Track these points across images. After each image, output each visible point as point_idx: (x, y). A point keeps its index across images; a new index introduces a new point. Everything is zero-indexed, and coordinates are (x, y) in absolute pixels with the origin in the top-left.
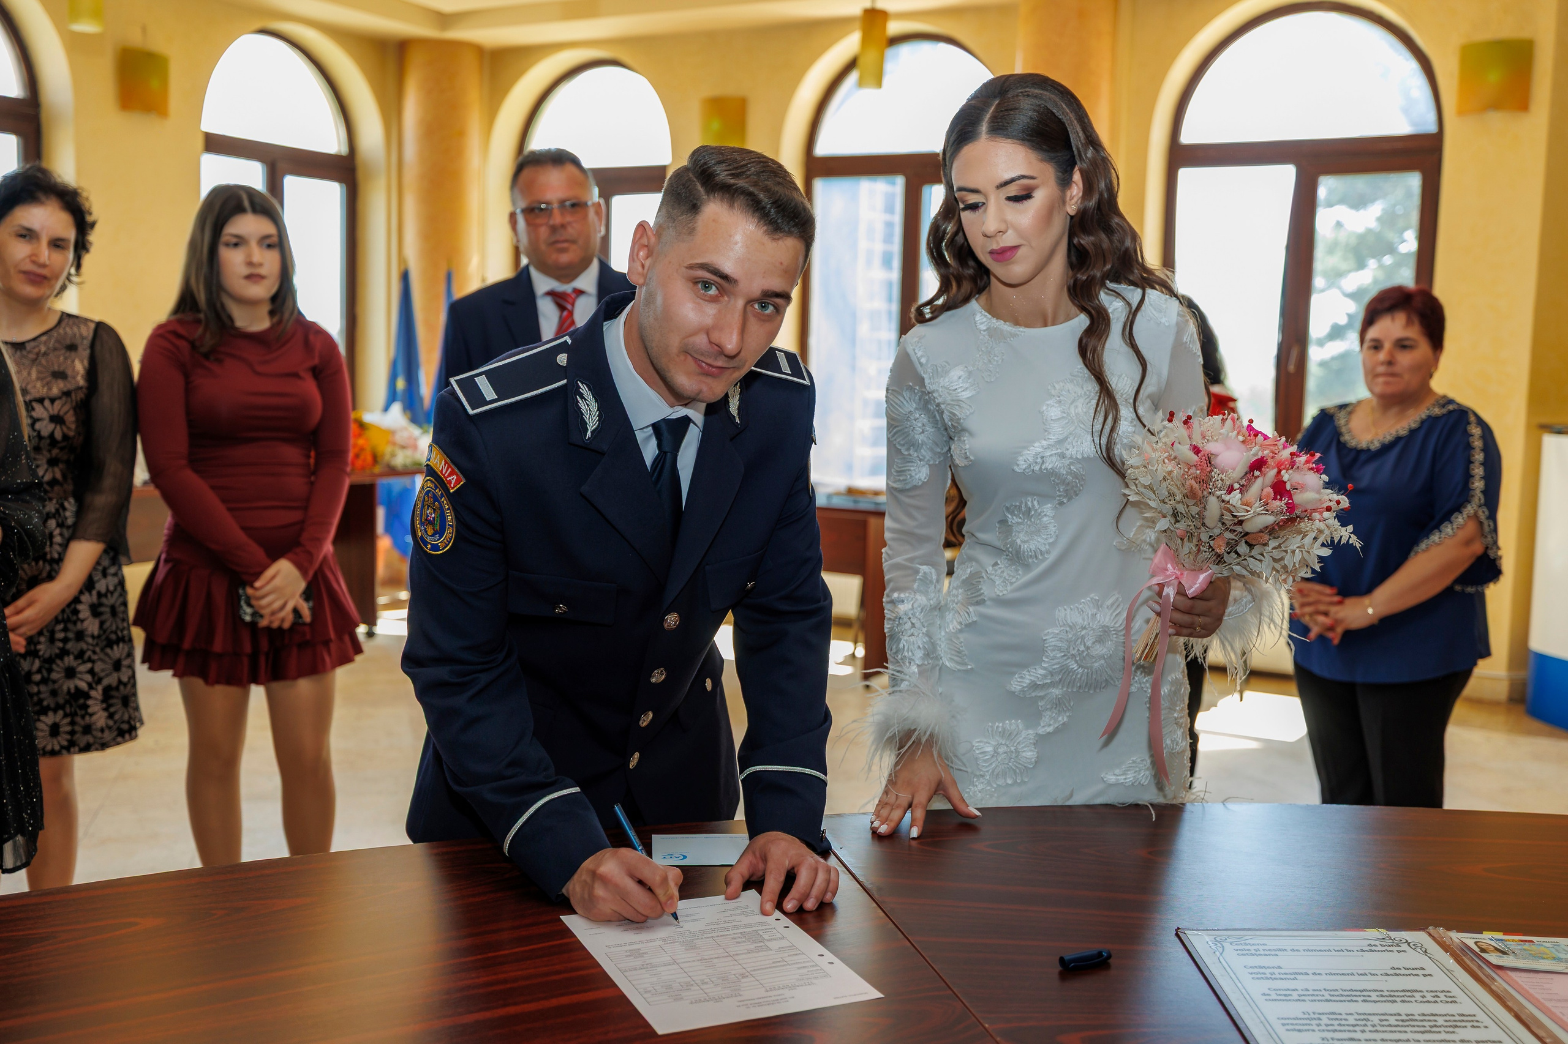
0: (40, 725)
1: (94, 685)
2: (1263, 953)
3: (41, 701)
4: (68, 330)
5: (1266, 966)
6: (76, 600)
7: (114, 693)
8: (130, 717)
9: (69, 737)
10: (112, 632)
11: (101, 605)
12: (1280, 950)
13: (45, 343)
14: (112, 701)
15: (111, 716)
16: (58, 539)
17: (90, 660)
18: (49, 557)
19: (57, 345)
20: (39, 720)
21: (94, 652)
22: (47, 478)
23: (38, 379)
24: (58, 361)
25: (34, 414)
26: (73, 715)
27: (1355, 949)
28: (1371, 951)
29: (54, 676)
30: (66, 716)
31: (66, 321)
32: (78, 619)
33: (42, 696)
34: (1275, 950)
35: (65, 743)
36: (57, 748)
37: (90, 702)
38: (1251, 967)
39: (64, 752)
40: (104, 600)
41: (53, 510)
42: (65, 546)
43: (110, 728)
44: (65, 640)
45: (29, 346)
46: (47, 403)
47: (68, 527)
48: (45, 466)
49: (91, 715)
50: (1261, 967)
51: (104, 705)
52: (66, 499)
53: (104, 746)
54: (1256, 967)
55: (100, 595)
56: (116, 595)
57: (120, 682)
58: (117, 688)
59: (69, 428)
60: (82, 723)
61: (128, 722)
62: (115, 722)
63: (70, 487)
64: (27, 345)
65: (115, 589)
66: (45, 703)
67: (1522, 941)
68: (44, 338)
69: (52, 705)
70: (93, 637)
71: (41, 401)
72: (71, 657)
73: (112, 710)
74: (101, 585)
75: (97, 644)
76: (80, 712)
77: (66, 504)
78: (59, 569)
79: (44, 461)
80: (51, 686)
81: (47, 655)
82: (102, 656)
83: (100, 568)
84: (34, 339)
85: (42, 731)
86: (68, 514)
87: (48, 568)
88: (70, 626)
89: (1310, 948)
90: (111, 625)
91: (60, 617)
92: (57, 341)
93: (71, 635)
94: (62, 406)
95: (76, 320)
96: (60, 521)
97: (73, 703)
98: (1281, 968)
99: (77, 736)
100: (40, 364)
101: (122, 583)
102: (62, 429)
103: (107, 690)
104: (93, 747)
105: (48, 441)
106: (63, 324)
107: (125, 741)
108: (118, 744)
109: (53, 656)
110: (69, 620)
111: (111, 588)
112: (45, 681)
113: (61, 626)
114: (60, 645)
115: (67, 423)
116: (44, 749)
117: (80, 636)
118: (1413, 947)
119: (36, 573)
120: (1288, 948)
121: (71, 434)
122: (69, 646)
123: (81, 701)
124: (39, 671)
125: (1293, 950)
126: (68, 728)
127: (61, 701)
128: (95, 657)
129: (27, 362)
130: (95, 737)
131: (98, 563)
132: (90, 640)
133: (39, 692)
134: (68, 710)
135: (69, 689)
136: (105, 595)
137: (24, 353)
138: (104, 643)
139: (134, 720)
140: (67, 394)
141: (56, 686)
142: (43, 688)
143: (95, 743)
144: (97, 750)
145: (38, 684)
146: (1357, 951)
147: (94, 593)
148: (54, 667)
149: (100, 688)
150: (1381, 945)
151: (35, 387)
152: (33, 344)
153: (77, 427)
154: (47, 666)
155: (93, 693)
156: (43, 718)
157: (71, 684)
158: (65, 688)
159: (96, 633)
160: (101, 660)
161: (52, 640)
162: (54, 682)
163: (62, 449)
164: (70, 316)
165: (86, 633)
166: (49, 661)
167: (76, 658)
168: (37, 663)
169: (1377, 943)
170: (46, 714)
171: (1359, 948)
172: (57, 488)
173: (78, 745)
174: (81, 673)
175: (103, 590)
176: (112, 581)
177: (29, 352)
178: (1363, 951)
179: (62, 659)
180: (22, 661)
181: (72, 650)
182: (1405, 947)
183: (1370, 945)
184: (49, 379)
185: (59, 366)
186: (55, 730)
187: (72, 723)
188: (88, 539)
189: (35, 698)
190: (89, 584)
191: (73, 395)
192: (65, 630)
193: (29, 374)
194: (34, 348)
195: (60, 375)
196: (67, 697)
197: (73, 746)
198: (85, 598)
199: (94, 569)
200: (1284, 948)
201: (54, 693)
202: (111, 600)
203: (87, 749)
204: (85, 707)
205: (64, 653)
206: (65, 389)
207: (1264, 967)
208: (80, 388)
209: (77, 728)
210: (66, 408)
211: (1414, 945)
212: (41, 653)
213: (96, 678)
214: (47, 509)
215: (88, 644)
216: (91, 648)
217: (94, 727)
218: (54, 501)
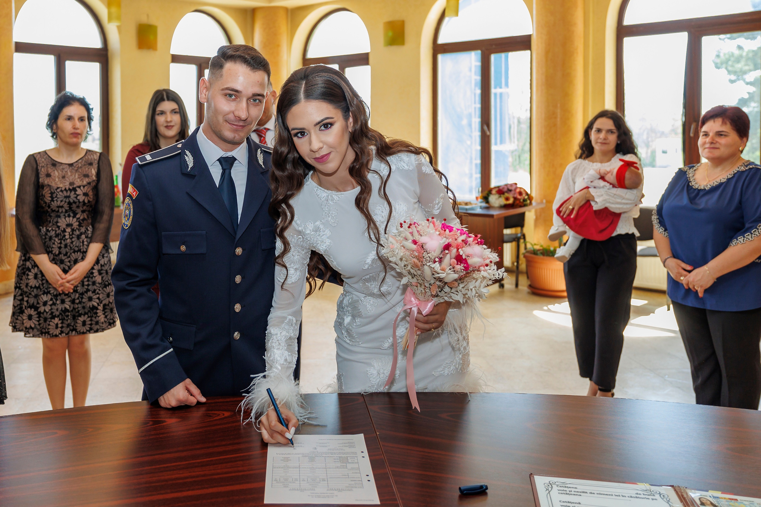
0: (79, 321)
1: (100, 304)
2: (573, 493)
3: (79, 311)
4: (89, 157)
5: (572, 501)
6: (93, 268)
7: (107, 307)
8: (113, 317)
9: (90, 326)
10: (106, 281)
11: (102, 270)
12: (583, 492)
13: (81, 163)
14: (106, 311)
15: (106, 317)
16: (86, 243)
17: (98, 294)
18: (82, 250)
19: (85, 163)
20: (78, 319)
21: (99, 290)
22: (81, 218)
23: (79, 178)
24: (86, 170)
25: (77, 193)
26: (91, 317)
27: (627, 495)
28: (637, 497)
29: (84, 300)
30: (88, 317)
31: (88, 153)
32: (93, 276)
33: (79, 309)
34: (580, 492)
35: (88, 329)
36: (85, 331)
37: (98, 311)
38: (563, 502)
39: (88, 332)
40: (103, 268)
41: (84, 231)
42: (88, 246)
43: (105, 322)
44: (88, 285)
45: (74, 165)
46: (82, 188)
47: (89, 238)
48: (81, 213)
49: (99, 317)
50: (569, 502)
51: (103, 312)
52: (88, 226)
53: (103, 330)
54: (566, 502)
55: (102, 266)
56: (108, 265)
57: (109, 302)
58: (108, 305)
59: (90, 198)
60: (95, 320)
61: (113, 319)
62: (108, 319)
63: (90, 221)
64: (74, 164)
65: (107, 263)
66: (80, 312)
67: (730, 499)
68: (80, 161)
69: (83, 313)
70: (99, 284)
71: (79, 187)
72: (91, 292)
73: (106, 314)
74: (102, 262)
75: (101, 287)
76: (94, 316)
77: (88, 228)
78: (86, 255)
79: (80, 211)
80: (83, 304)
81: (81, 292)
82: (102, 291)
83: (102, 254)
84: (77, 162)
85: (79, 324)
86: (89, 232)
87: (81, 255)
88: (90, 279)
89: (601, 493)
90: (106, 279)
91: (86, 276)
92: (85, 162)
93: (90, 283)
94: (88, 189)
95: (92, 152)
96: (86, 236)
97: (92, 312)
98: (580, 504)
99: (93, 326)
100: (79, 172)
101: (110, 260)
102: (87, 198)
103: (105, 305)
104: (99, 330)
105: (82, 203)
106: (87, 154)
107: (112, 328)
108: (109, 329)
109: (84, 292)
110: (89, 277)
111: (106, 263)
112: (80, 302)
113: (86, 279)
114: (86, 287)
115: (89, 196)
116: (80, 331)
117: (94, 283)
118: (662, 497)
119: (77, 257)
120: (588, 492)
121: (91, 200)
122: (90, 287)
123: (95, 311)
124: (78, 299)
125: (591, 493)
126: (90, 323)
127: (87, 311)
128: (100, 292)
129: (74, 171)
130: (100, 326)
131: (101, 252)
132: (98, 285)
133: (78, 307)
134: (89, 315)
135: (90, 306)
136: (104, 266)
137: (73, 167)
138: (103, 286)
139: (115, 318)
140: (89, 183)
141: (85, 305)
142: (79, 306)
143: (100, 328)
144: (101, 332)
145: (77, 304)
146: (628, 497)
147: (99, 265)
148: (84, 296)
149: (102, 305)
150: (643, 494)
151: (77, 181)
152: (76, 164)
153: (93, 197)
154: (81, 296)
155: (99, 307)
156: (79, 318)
157: (90, 304)
158: (88, 305)
159: (100, 282)
160: (102, 293)
161: (83, 285)
162: (84, 303)
163: (87, 206)
164: (90, 151)
165: (96, 282)
166: (82, 294)
167: (93, 292)
168: (77, 295)
169: (641, 492)
170: (80, 317)
171: (629, 495)
172: (85, 222)
173: (94, 330)
174: (94, 299)
175: (103, 264)
176: (106, 259)
177: (75, 167)
178: (631, 497)
179: (87, 293)
180: (71, 294)
181: (91, 290)
182: (657, 496)
183: (637, 494)
184: (82, 177)
185: (86, 172)
186: (84, 323)
187: (91, 320)
188: (97, 242)
189: (77, 310)
190: (97, 262)
191: (91, 184)
192: (88, 281)
193: (75, 176)
194: (77, 165)
195: (86, 176)
196: (89, 309)
197: (90, 330)
198: (96, 267)
199: (99, 255)
200: (586, 491)
201: (84, 308)
202: (106, 268)
203: (97, 331)
204: (96, 313)
205: (88, 290)
206: (89, 182)
207: (571, 502)
208: (94, 181)
209: (93, 322)
210: (89, 190)
211: (663, 496)
212: (79, 291)
213: (100, 301)
214: (81, 231)
215: (97, 287)
216: (98, 288)
217: (99, 322)
218: (84, 227)
